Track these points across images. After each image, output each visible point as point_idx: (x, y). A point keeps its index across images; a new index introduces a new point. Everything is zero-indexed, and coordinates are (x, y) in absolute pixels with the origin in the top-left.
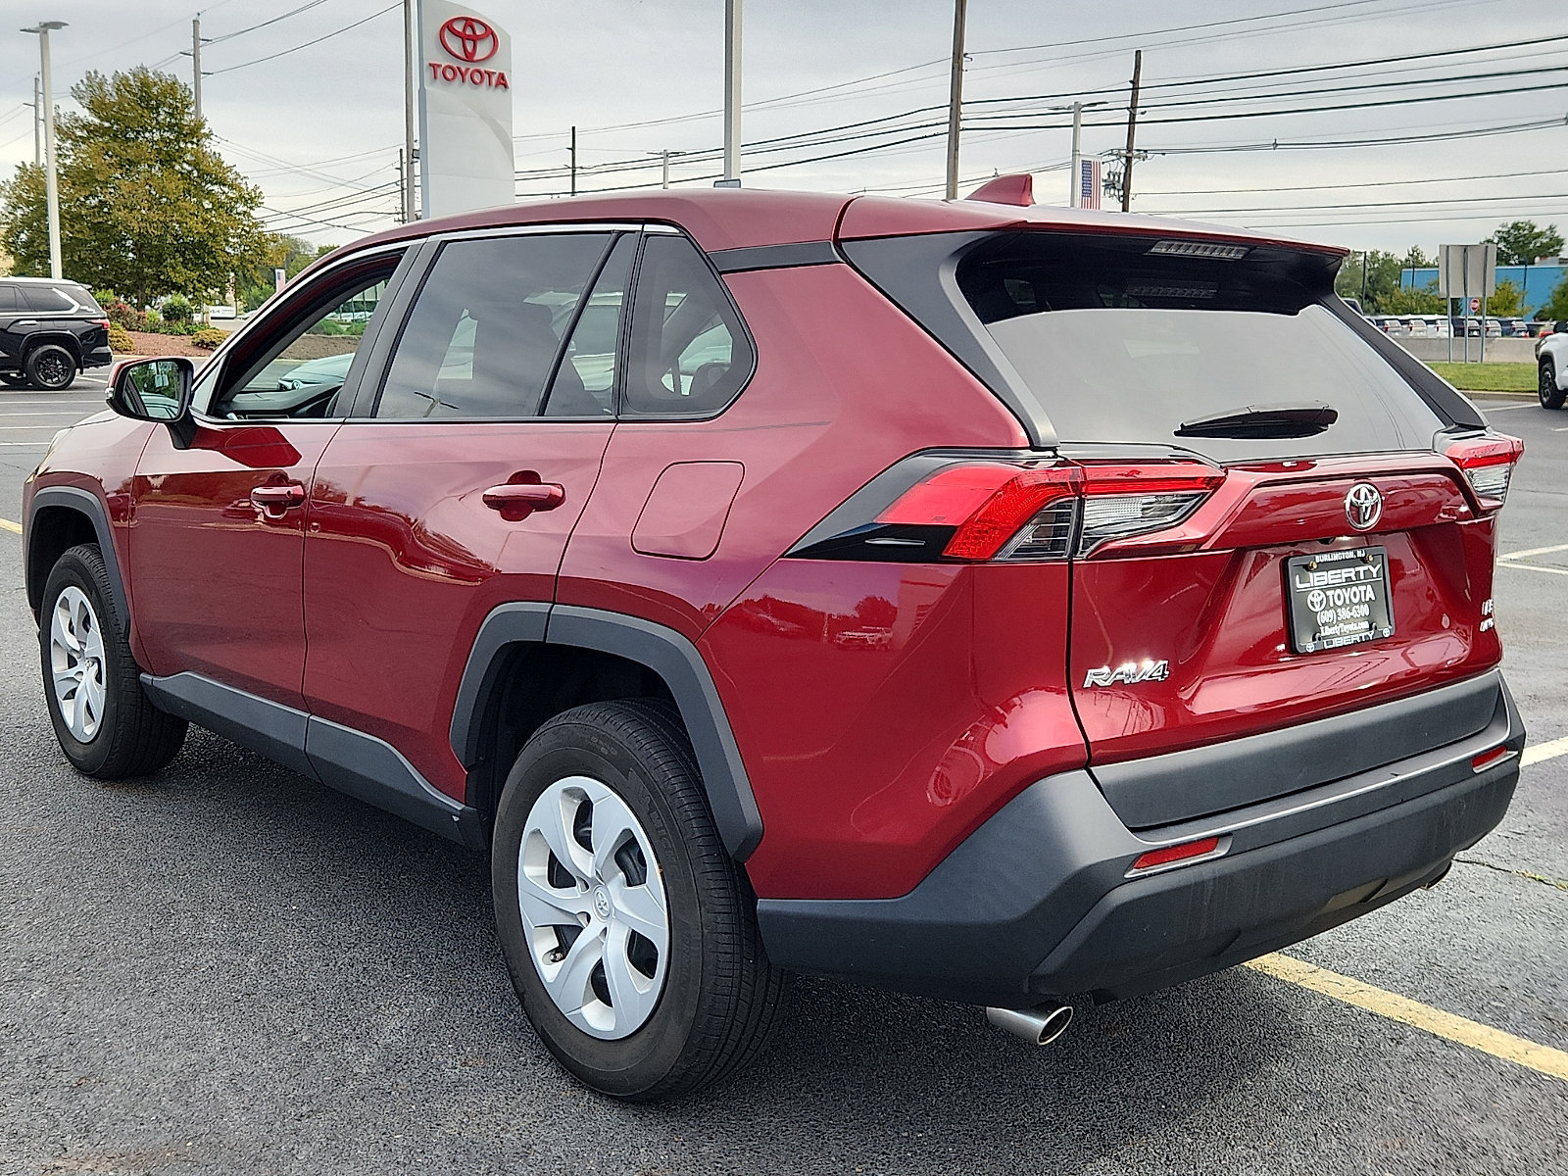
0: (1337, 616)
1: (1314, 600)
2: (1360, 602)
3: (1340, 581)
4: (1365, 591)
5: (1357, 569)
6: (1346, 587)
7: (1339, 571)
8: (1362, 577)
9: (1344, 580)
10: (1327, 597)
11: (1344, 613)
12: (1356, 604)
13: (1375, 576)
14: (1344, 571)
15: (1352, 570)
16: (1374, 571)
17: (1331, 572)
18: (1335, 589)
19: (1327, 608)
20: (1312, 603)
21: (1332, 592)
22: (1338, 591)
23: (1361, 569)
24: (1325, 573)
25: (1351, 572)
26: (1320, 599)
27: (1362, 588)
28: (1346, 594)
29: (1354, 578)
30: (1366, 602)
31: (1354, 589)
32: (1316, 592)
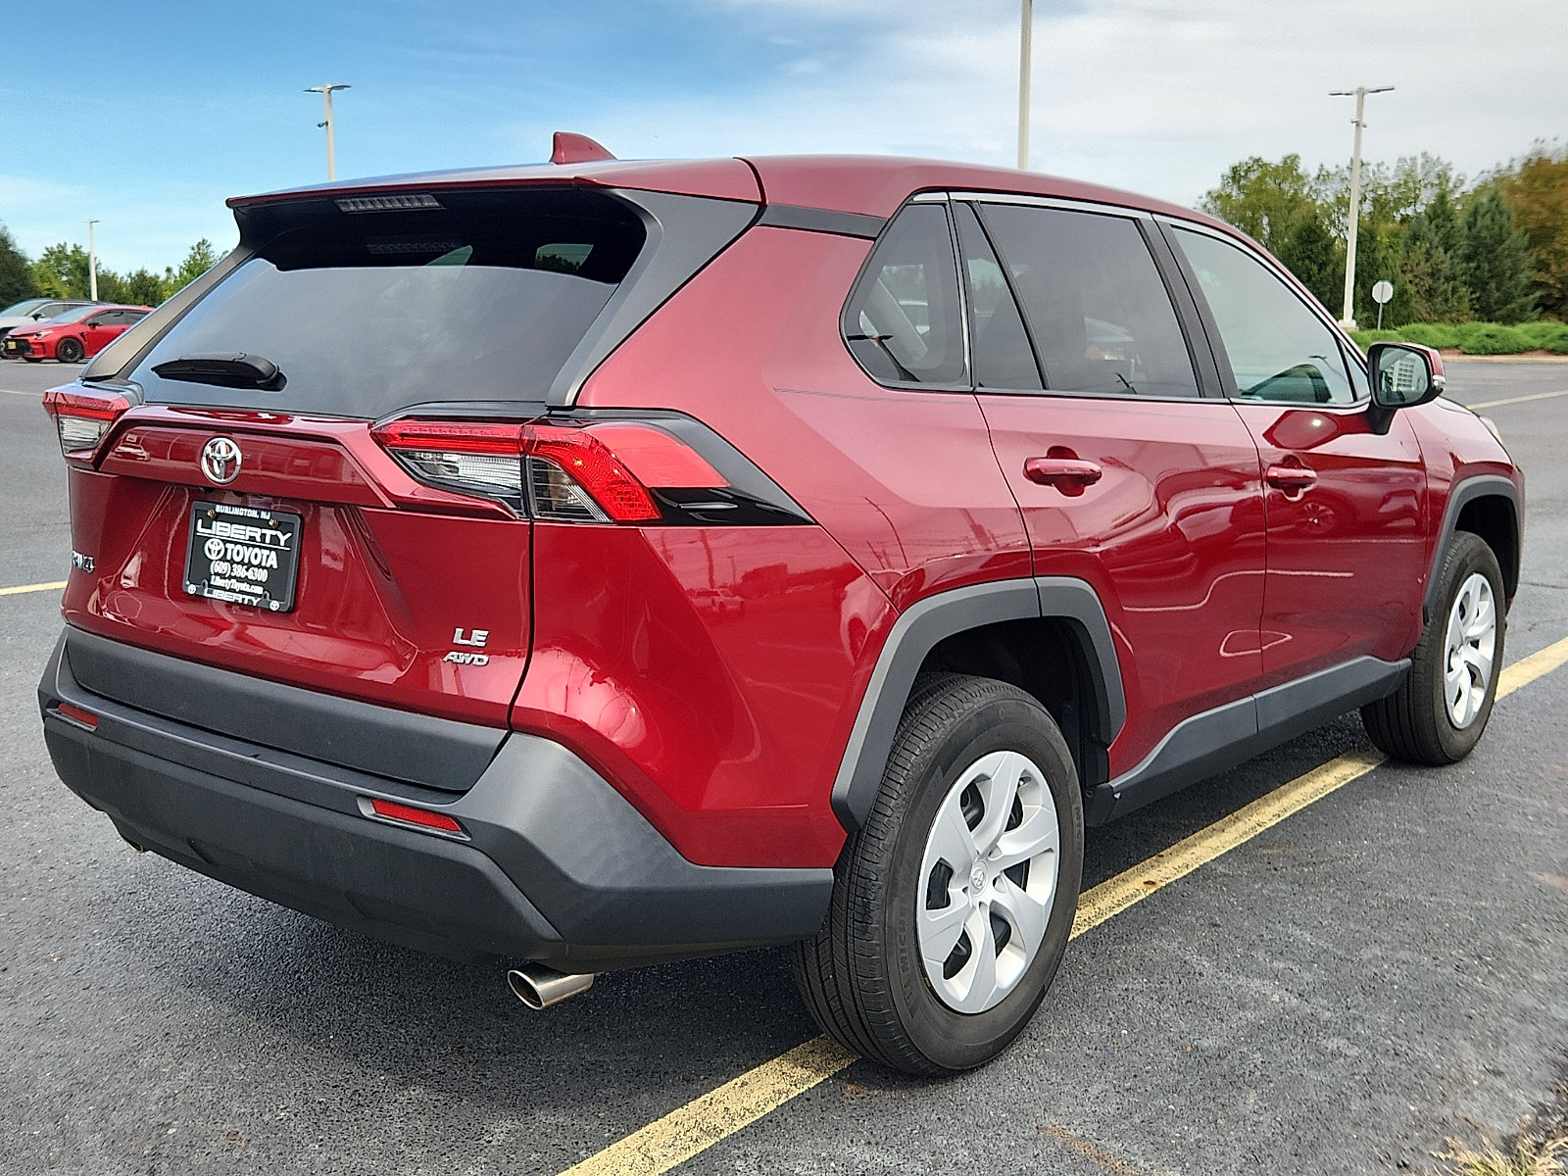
0: (232, 571)
1: (212, 547)
2: (259, 566)
3: (242, 537)
4: (268, 556)
5: (264, 531)
6: (248, 546)
7: (244, 527)
8: (268, 540)
9: (247, 538)
10: (226, 549)
11: (240, 571)
12: (255, 566)
13: (282, 543)
14: (249, 528)
15: (258, 530)
16: (283, 539)
17: (234, 526)
18: (236, 543)
19: (224, 559)
20: (210, 550)
21: (232, 546)
22: (239, 547)
23: (269, 533)
24: (228, 525)
25: (257, 533)
26: (217, 548)
27: (267, 552)
28: (248, 553)
29: (258, 539)
30: (265, 568)
31: (257, 550)
32: (216, 541)
